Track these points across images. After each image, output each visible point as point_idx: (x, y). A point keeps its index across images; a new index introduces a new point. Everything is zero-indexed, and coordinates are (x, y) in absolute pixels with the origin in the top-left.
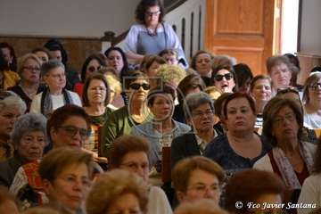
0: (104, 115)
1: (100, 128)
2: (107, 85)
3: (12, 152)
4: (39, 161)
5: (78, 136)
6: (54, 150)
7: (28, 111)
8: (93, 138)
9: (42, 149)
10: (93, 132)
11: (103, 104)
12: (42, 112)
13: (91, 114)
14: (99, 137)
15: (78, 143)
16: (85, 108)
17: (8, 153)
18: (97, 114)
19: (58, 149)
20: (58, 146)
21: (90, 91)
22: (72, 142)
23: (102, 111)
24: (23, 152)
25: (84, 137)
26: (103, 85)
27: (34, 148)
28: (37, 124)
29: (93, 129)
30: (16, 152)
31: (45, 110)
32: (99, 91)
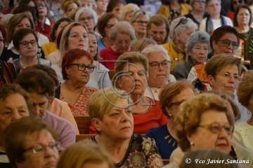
0: (248, 33)
1: (245, 41)
2: (250, 12)
3: (187, 57)
4: (205, 63)
5: (231, 46)
6: (215, 56)
7: (198, 30)
8: (240, 48)
9: (206, 55)
10: (241, 44)
11: (247, 25)
12: (207, 31)
13: (239, 32)
14: (245, 47)
15: (231, 51)
16: (235, 28)
17: (184, 58)
18: (243, 32)
19: (217, 55)
20: (217, 54)
21: (239, 16)
22: (227, 50)
23: (246, 30)
24: (195, 57)
25: (235, 47)
26: (247, 12)
27: (202, 54)
28: (203, 38)
29: (241, 42)
30: (189, 57)
31: (209, 29)
32: (245, 16)
